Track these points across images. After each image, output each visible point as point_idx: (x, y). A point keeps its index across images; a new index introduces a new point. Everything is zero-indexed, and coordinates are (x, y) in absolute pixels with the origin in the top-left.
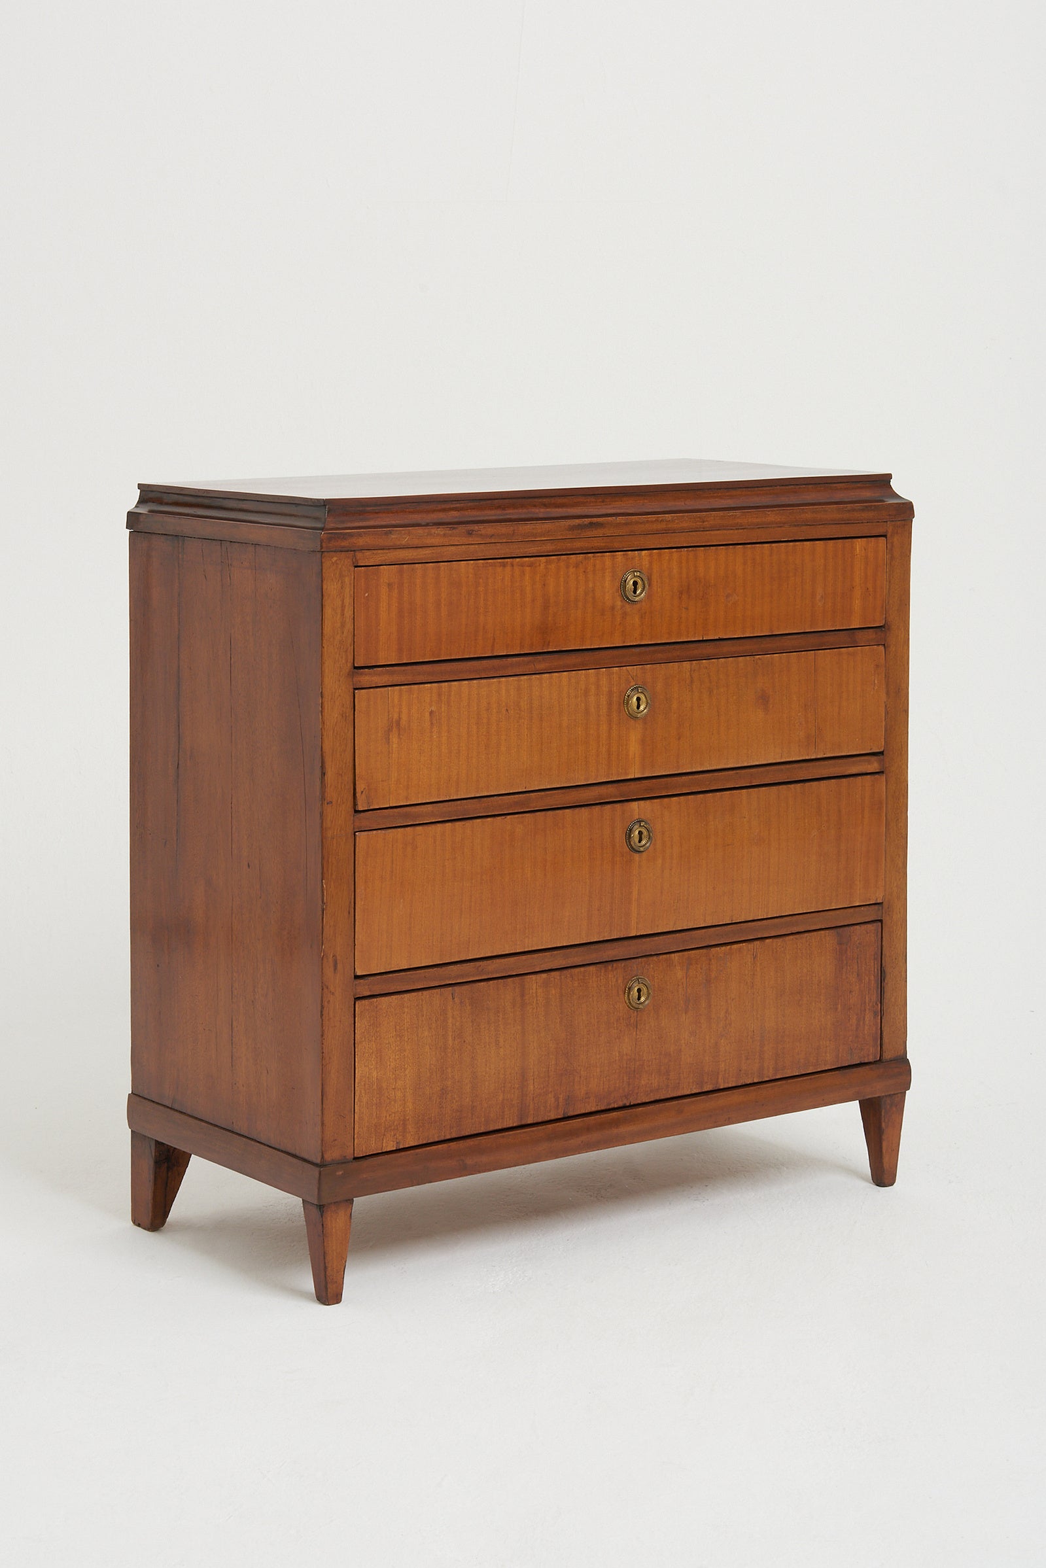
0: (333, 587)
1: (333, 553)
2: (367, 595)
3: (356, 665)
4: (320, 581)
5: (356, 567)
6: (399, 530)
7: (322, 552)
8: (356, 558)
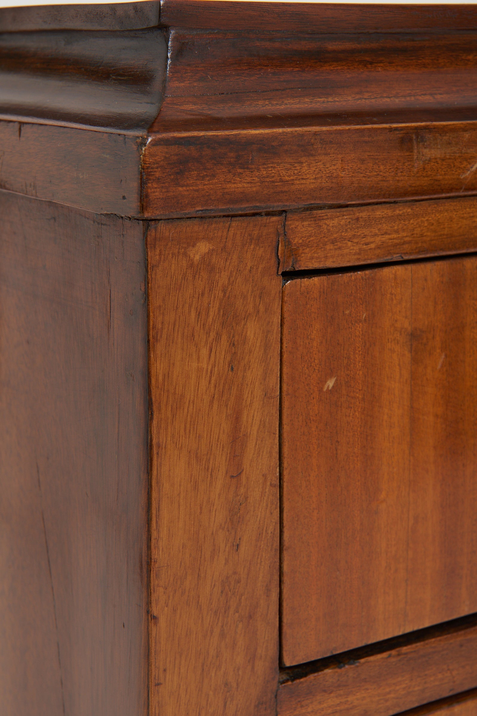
0: (195, 365)
1: (195, 227)
2: (330, 383)
3: (288, 663)
4: (140, 348)
5: (288, 275)
6: (453, 130)
7: (147, 221)
8: (288, 243)
